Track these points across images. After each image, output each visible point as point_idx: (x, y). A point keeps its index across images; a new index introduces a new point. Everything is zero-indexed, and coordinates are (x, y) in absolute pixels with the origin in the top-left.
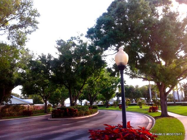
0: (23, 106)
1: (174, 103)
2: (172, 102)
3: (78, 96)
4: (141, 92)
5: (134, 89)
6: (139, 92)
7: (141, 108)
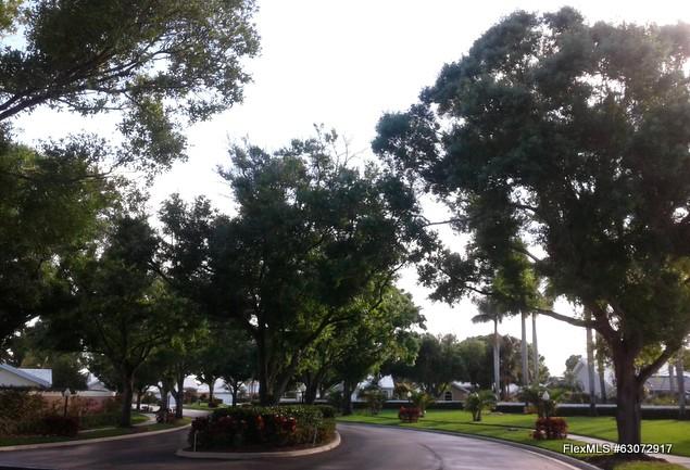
0: (38, 398)
1: (588, 406)
2: (579, 402)
3: (291, 366)
4: (462, 362)
5: (439, 349)
6: (456, 360)
7: (479, 420)
